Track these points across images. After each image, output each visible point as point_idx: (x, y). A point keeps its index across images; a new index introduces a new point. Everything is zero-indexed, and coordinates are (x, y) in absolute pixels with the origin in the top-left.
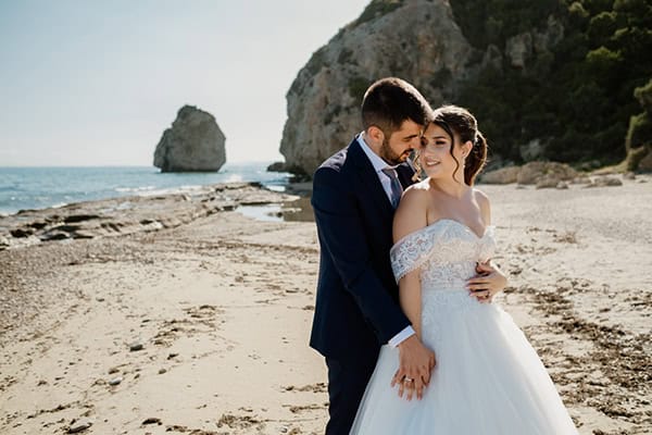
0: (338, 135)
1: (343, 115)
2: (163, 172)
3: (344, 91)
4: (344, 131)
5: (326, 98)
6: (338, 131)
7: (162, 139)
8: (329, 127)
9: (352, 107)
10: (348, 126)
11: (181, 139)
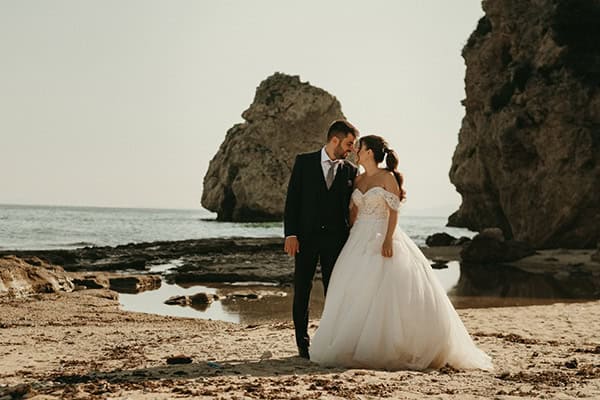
0: (520, 134)
1: (535, 88)
2: (220, 219)
3: (545, 31)
4: (536, 125)
5: (506, 48)
6: (521, 124)
7: (224, 147)
8: (503, 114)
9: (557, 67)
10: (544, 113)
11: (261, 149)
